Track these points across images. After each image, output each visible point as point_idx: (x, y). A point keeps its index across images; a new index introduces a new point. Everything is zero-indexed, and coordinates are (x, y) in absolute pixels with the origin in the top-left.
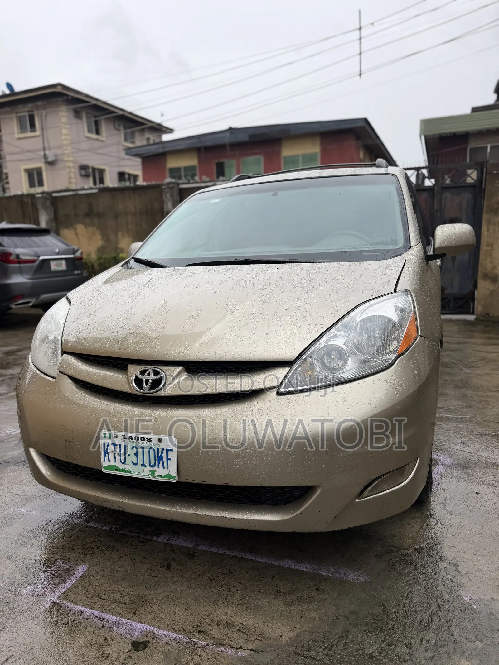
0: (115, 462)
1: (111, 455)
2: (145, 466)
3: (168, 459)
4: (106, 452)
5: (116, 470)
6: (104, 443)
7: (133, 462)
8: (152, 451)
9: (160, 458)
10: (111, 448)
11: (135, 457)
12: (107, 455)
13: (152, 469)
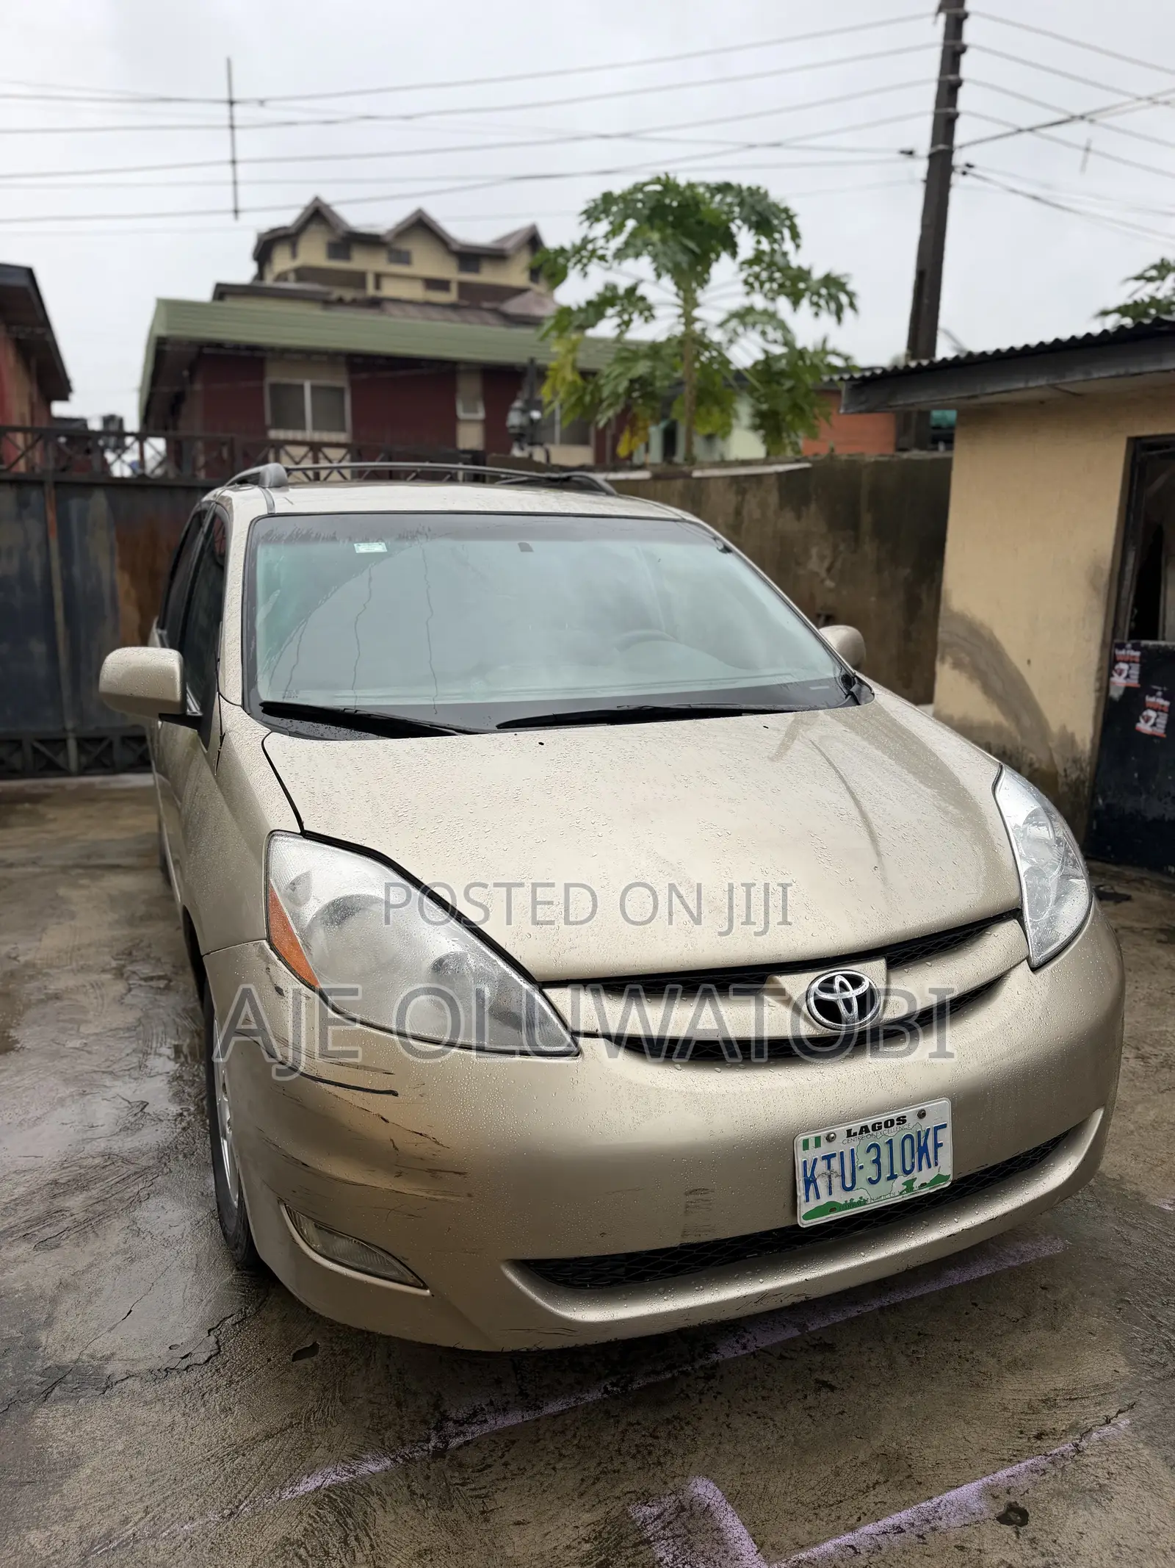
0: (830, 1193)
1: (822, 1184)
2: (896, 1177)
3: (937, 1146)
4: (810, 1181)
5: (833, 1210)
6: (805, 1162)
7: (870, 1180)
8: (908, 1142)
9: (923, 1150)
10: (821, 1166)
11: (875, 1167)
12: (812, 1187)
13: (910, 1177)
